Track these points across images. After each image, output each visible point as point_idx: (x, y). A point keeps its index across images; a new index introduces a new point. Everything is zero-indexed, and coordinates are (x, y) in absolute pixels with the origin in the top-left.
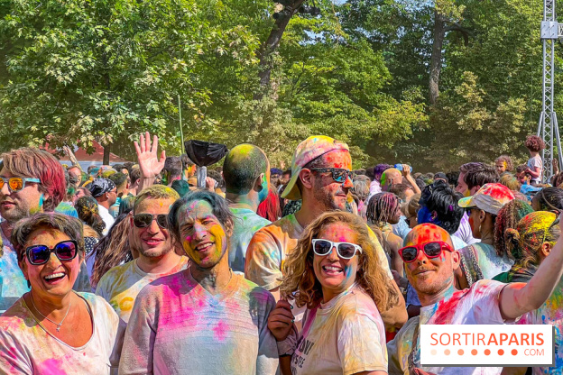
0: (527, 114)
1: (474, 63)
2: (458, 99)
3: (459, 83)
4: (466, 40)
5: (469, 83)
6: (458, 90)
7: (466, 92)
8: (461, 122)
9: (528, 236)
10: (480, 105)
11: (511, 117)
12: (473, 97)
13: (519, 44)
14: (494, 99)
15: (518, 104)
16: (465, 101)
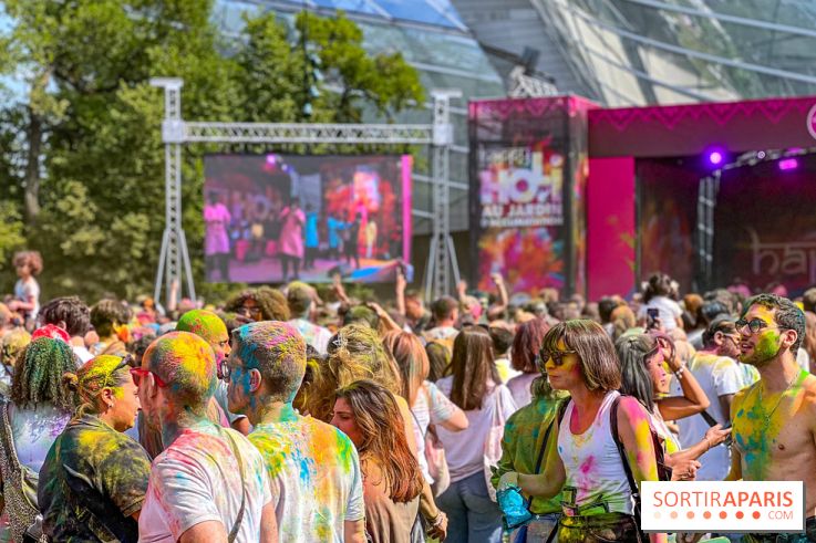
0: (149, 234)
1: (82, 171)
2: (61, 216)
3: (63, 196)
4: (71, 143)
5: (76, 197)
6: (62, 205)
7: (72, 208)
8: (66, 246)
9: (87, 381)
10: (92, 223)
11: (131, 239)
12: (82, 214)
13: (138, 148)
14: (107, 216)
15: (140, 221)
16: (71, 218)
